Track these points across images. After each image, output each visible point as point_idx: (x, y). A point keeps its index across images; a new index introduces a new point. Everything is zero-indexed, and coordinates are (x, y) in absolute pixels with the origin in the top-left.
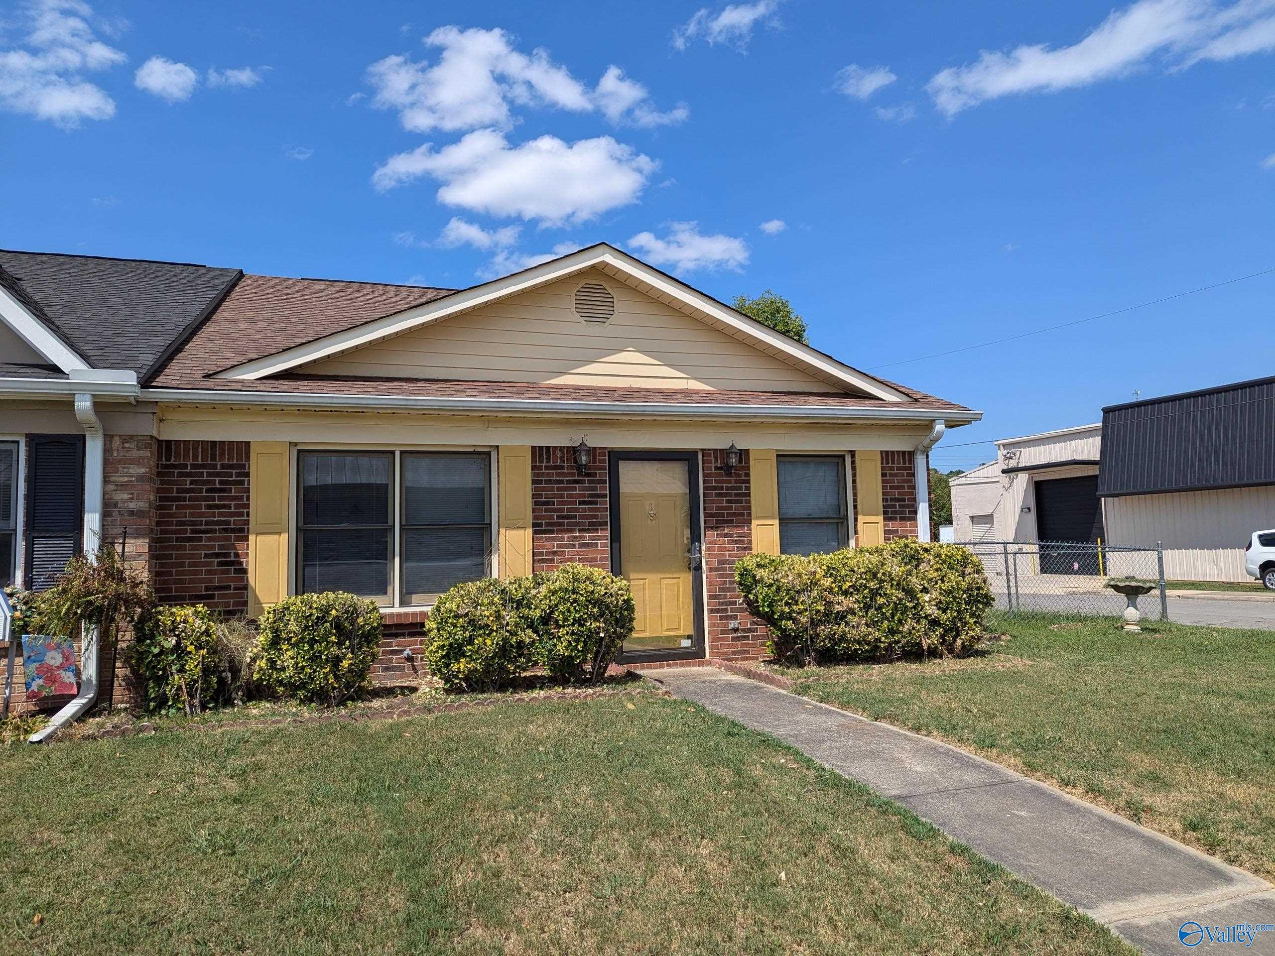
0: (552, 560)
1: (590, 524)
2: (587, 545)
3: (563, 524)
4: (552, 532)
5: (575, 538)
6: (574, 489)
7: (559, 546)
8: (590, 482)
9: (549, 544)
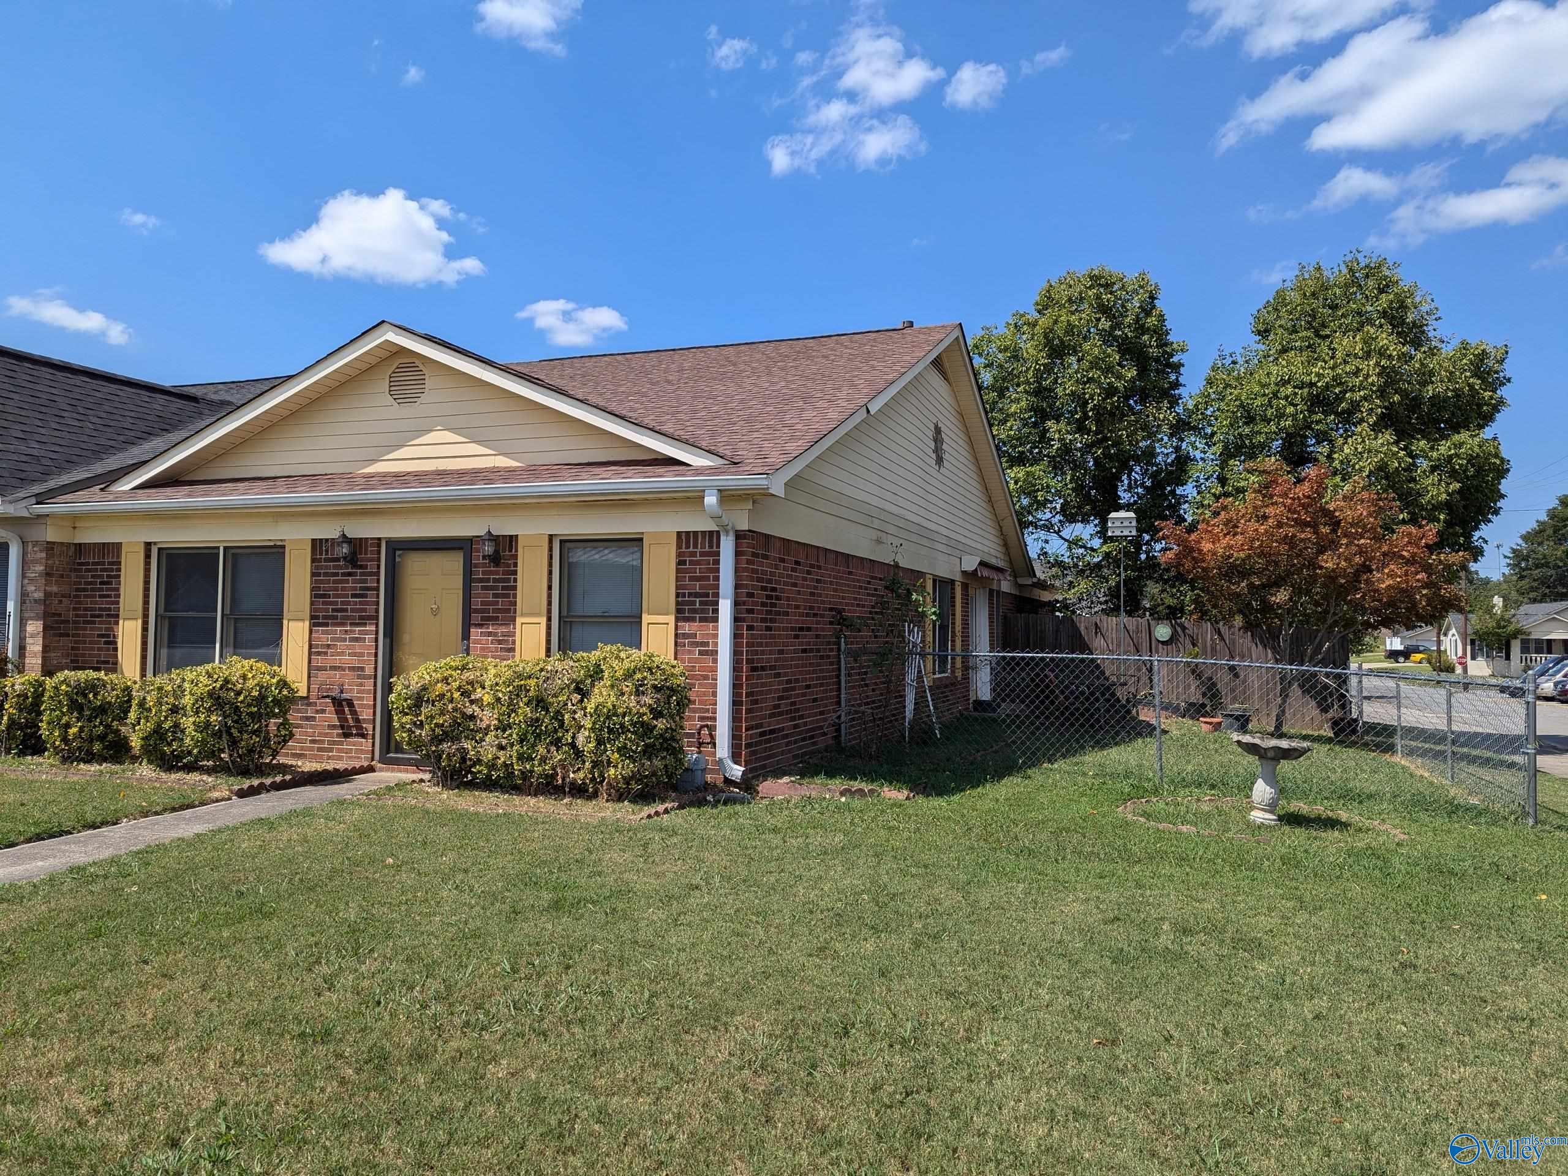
0: (326, 653)
1: (361, 618)
2: (356, 640)
3: (336, 618)
4: (327, 625)
5: (346, 631)
6: (347, 582)
7: (333, 639)
8: (362, 574)
9: (323, 636)
